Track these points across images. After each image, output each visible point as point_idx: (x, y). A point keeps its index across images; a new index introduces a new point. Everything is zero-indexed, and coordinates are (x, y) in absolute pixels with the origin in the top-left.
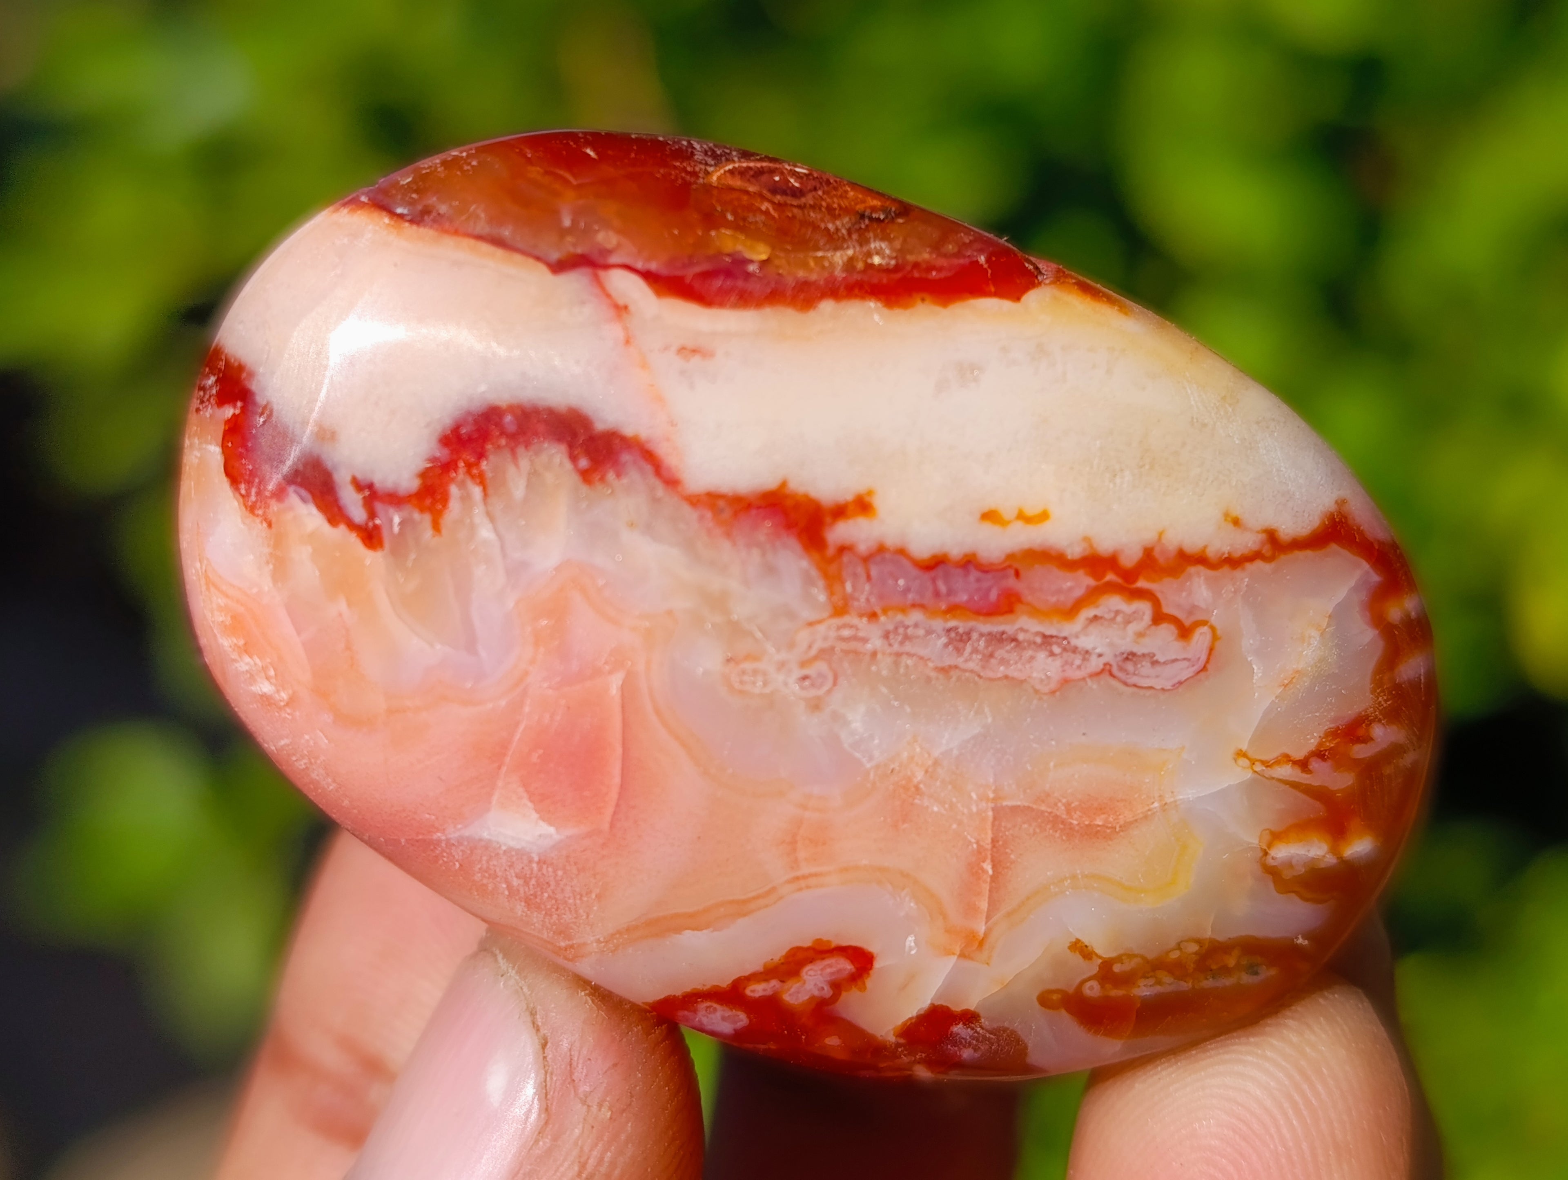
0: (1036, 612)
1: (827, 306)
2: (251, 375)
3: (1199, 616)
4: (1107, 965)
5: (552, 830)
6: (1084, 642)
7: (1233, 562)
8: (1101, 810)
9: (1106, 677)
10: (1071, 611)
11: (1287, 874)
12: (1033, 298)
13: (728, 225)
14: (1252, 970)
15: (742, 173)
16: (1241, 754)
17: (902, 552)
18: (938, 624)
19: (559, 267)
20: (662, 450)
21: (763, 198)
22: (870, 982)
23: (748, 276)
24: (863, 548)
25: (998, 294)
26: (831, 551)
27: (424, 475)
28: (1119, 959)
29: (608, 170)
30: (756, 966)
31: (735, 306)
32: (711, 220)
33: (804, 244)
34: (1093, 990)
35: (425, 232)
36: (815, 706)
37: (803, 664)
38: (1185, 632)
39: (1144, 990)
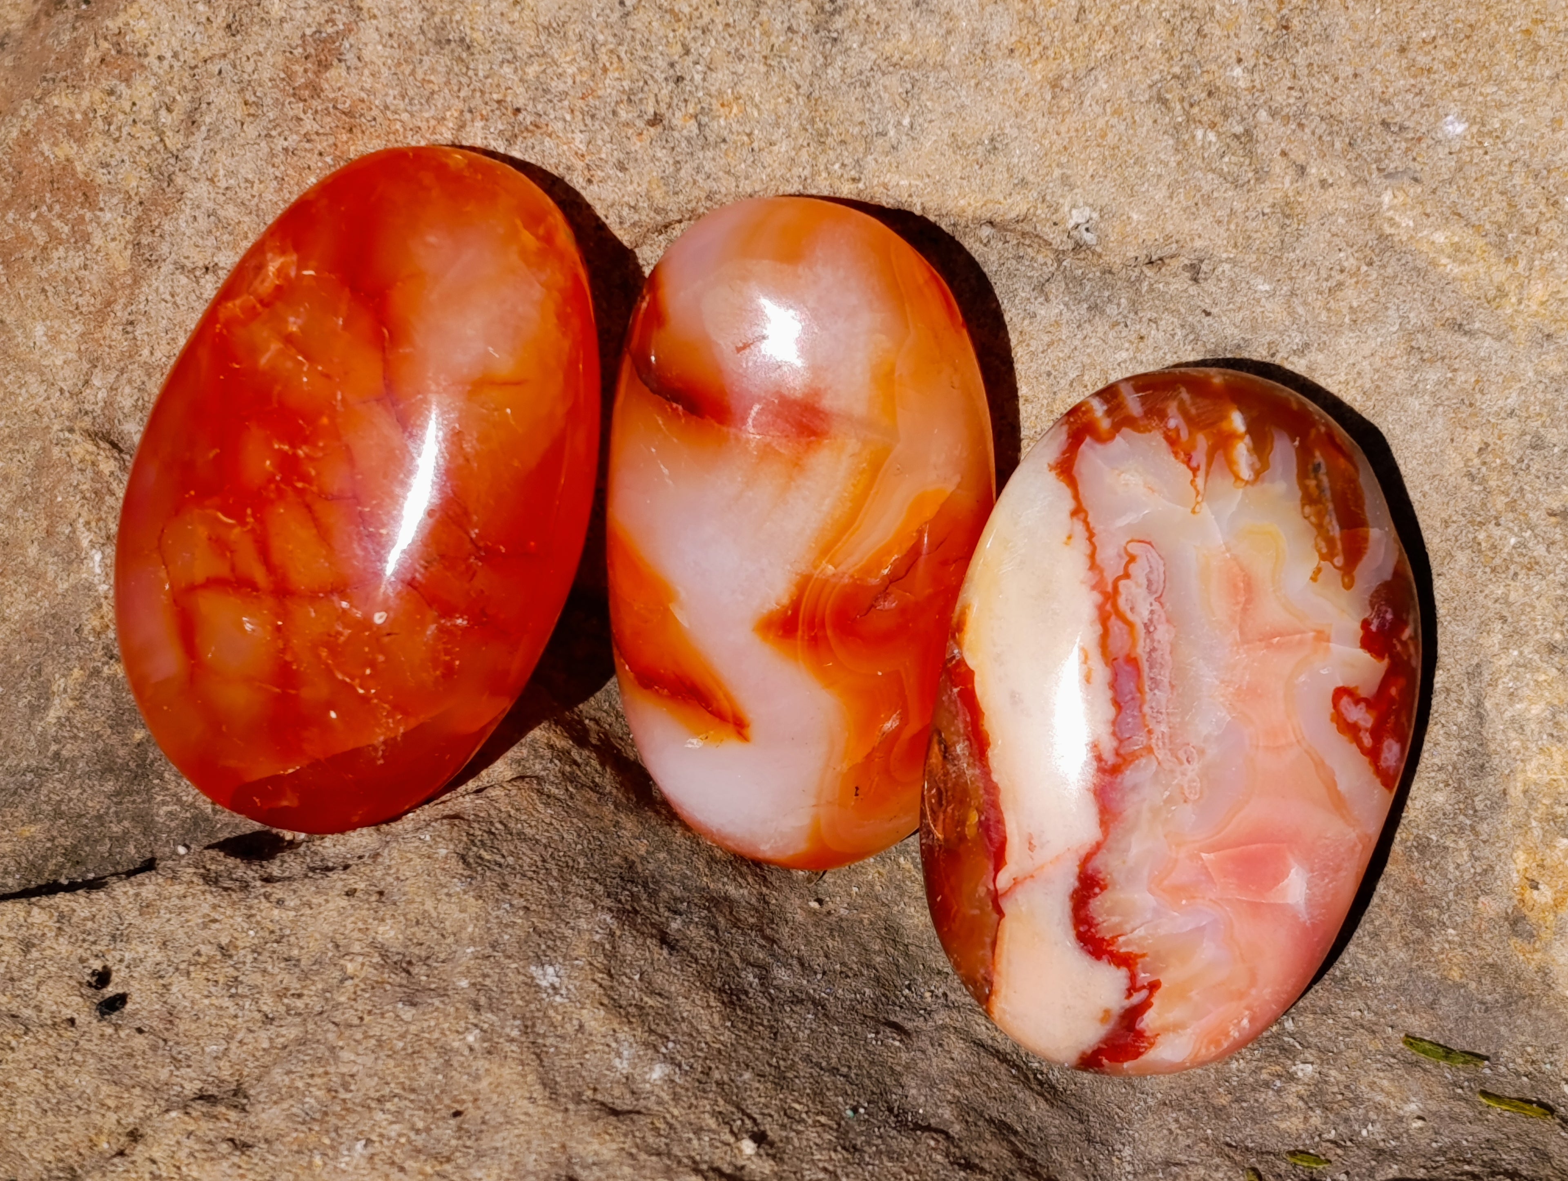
0: (1134, 645)
1: (995, 777)
2: (1084, 1053)
3: (1122, 552)
4: (1323, 557)
5: (1293, 871)
6: (1146, 615)
7: (1091, 536)
8: (1235, 586)
9: (1163, 600)
10: (1130, 625)
11: (1258, 465)
12: (971, 663)
13: (963, 830)
14: (1317, 468)
15: (935, 821)
16: (1193, 512)
17: (1114, 723)
18: (1148, 696)
19: (1001, 913)
20: (1083, 852)
21: (945, 812)
22: (1351, 685)
23: (987, 819)
24: (1115, 744)
25: (972, 682)
26: (1120, 760)
27: (1118, 965)
28: (1319, 551)
29: (947, 890)
30: (1354, 747)
31: (1003, 824)
32: (962, 838)
33: (965, 791)
34: (1339, 561)
35: (996, 979)
36: (1202, 752)
37: (1181, 763)
38: (1132, 559)
39: (1336, 531)
